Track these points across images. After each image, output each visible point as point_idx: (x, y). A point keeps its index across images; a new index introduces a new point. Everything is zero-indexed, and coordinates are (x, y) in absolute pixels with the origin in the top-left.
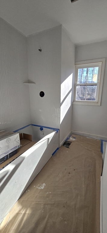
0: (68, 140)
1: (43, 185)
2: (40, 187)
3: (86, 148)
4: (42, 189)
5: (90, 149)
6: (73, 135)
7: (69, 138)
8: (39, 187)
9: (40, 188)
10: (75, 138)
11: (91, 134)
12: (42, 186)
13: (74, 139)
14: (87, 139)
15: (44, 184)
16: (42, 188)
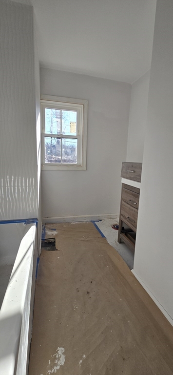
0: (46, 238)
1: (60, 352)
2: (56, 365)
3: (83, 239)
4: (63, 364)
5: (88, 239)
6: (48, 226)
7: (45, 233)
8: (52, 367)
9: (58, 367)
10: (55, 230)
11: (77, 217)
12: (59, 359)
13: (55, 233)
14: (73, 225)
15: (61, 350)
16: (62, 361)
